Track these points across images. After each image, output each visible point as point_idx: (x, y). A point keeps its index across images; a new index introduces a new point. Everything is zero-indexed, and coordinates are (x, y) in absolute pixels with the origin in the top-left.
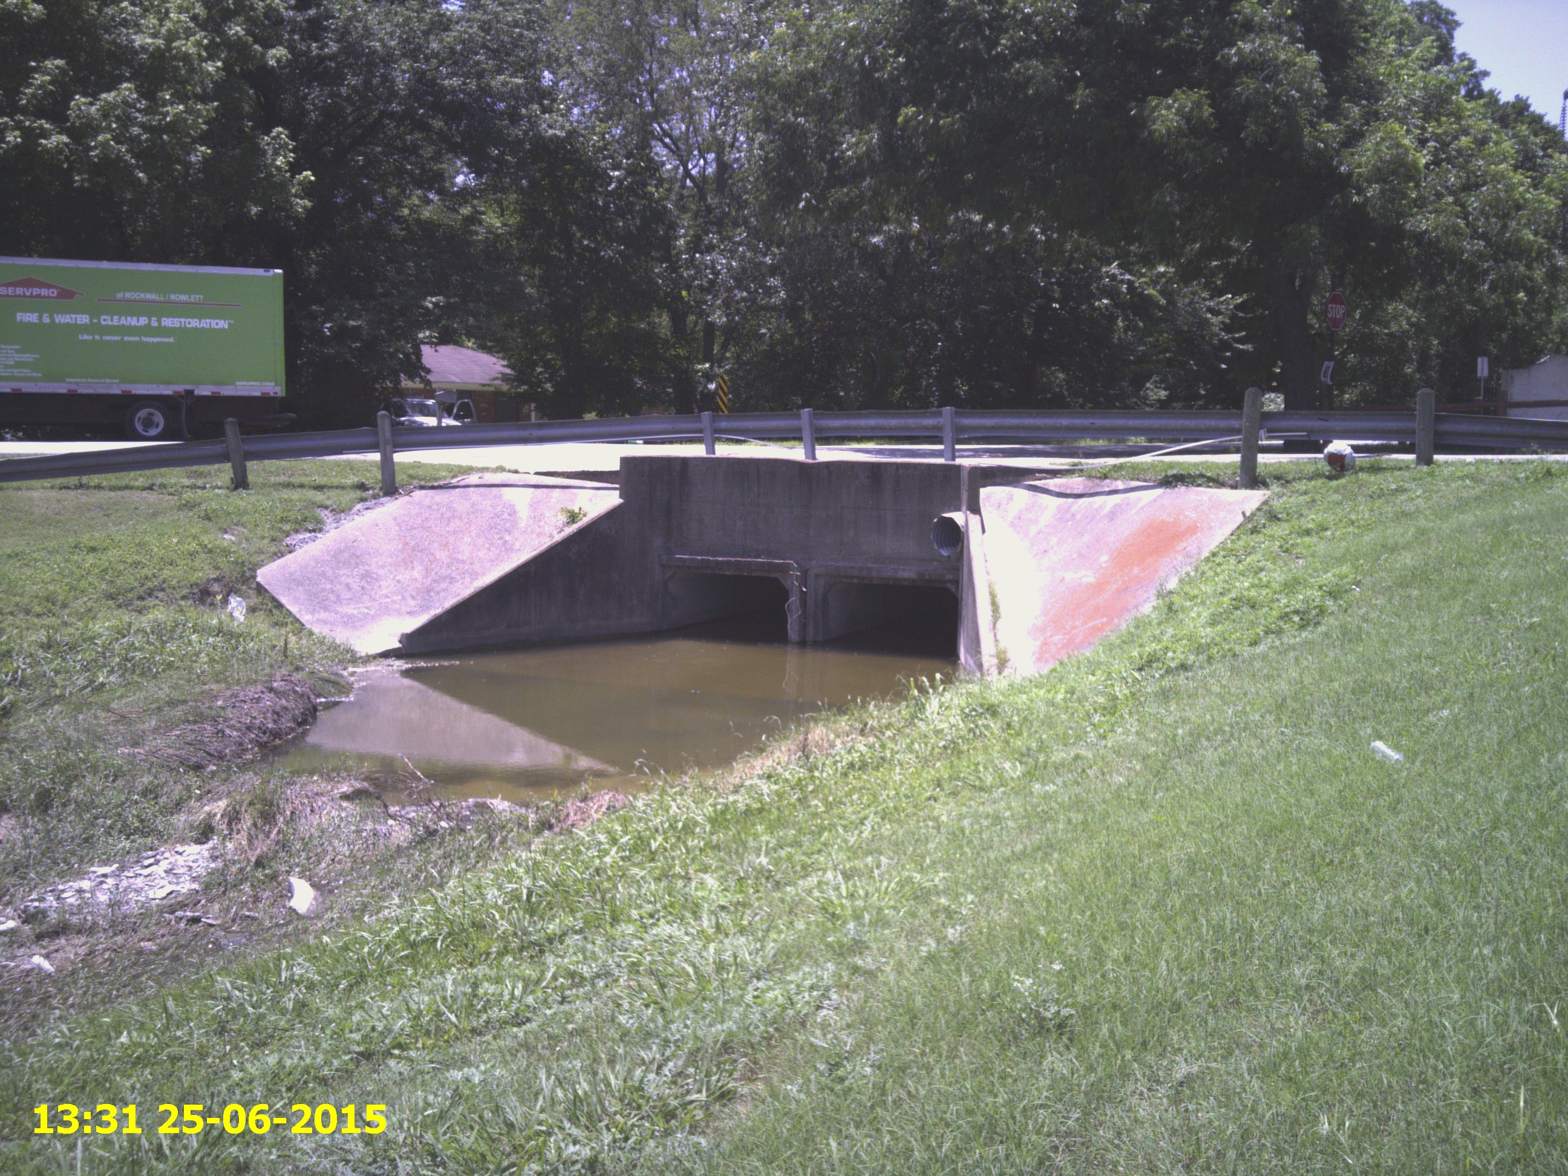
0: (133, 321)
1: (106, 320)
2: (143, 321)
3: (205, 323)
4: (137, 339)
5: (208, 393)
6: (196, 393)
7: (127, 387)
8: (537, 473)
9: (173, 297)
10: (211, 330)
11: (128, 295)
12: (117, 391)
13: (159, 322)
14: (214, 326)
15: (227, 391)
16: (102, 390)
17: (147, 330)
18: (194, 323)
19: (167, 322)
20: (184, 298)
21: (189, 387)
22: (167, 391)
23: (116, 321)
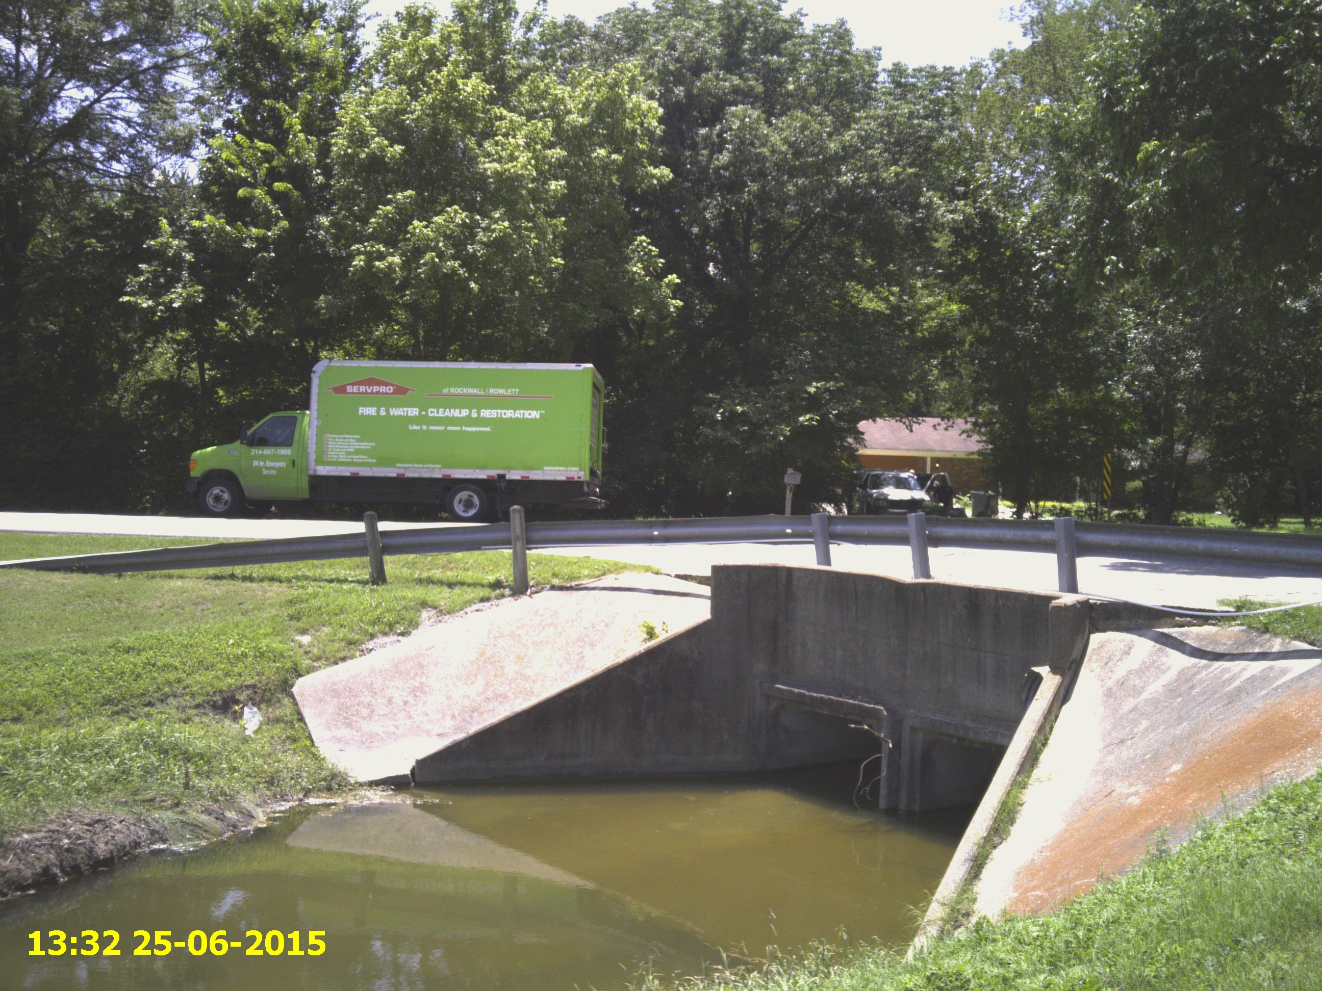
0: (456, 413)
1: (433, 413)
2: (465, 413)
3: (519, 414)
4: (458, 428)
5: (518, 478)
6: (508, 477)
7: (447, 472)
8: (678, 576)
9: (492, 391)
10: (524, 420)
11: (453, 390)
12: (439, 476)
13: (479, 413)
14: (527, 416)
15: (535, 475)
16: (426, 475)
17: (468, 421)
18: (509, 414)
19: (486, 413)
20: (501, 391)
21: (501, 472)
22: (482, 475)
23: (441, 413)
